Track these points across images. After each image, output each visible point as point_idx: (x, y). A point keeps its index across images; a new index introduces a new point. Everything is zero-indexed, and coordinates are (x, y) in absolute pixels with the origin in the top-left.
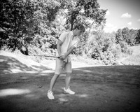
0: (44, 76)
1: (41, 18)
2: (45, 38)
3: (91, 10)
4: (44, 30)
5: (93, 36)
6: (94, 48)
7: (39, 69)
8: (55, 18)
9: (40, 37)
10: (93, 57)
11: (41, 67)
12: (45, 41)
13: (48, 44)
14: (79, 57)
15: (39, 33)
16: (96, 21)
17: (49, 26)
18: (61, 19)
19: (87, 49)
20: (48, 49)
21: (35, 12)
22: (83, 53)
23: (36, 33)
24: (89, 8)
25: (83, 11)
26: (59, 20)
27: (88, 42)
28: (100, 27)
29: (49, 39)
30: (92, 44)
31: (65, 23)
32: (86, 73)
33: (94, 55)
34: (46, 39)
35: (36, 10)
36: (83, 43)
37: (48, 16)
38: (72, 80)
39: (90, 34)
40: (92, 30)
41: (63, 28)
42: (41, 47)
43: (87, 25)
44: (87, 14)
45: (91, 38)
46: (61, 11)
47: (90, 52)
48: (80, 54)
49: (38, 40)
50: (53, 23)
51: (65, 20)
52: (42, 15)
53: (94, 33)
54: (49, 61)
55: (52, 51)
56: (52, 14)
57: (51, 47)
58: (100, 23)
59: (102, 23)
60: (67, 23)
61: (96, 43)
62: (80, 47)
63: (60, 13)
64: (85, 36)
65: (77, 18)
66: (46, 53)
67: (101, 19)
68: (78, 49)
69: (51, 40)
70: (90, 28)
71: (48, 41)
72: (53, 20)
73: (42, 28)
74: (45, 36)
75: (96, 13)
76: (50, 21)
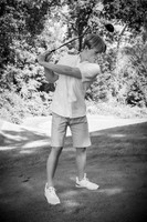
1: (13, 30)
2: (26, 71)
3: (117, 4)
4: (23, 55)
5: (126, 58)
6: (131, 82)
8: (42, 28)
9: (14, 69)
10: (130, 101)
11: (23, 133)
12: (26, 79)
13: (33, 84)
15: (13, 62)
16: (130, 26)
17: (33, 44)
18: (57, 28)
19: (117, 87)
20: (34, 94)
22: (109, 95)
23: (6, 62)
25: (100, 7)
26: (51, 30)
27: (116, 72)
28: (140, 37)
29: (34, 72)
30: (125, 76)
31: (64, 36)
33: (132, 97)
34: (29, 73)
36: (107, 74)
37: (28, 21)
38: (92, 158)
39: (119, 55)
40: (123, 44)
42: (19, 90)
43: (112, 36)
44: (111, 14)
45: (122, 62)
46: (54, 10)
47: (123, 92)
48: (103, 97)
50: (40, 37)
51: (65, 29)
52: (15, 23)
53: (128, 51)
54: (40, 117)
55: (42, 97)
56: (37, 20)
57: (41, 89)
58: (137, 29)
59: (142, 28)
60: (70, 36)
61: (133, 73)
62: (101, 83)
63: (53, 14)
64: (109, 59)
65: (90, 23)
66: (32, 102)
67: (139, 21)
68: (98, 88)
69: (38, 76)
70: (119, 41)
71: (32, 77)
72: (39, 33)
73: (18, 51)
74: (26, 66)
75: (128, 9)
76: (33, 34)
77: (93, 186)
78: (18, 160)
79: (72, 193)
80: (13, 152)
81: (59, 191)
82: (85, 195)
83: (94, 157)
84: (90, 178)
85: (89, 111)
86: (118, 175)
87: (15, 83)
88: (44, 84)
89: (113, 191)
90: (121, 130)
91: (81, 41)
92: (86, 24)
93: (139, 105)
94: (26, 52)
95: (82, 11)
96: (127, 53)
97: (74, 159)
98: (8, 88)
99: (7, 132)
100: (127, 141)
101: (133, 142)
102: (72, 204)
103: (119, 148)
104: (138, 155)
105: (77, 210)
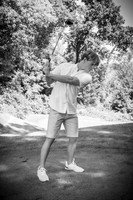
0: (28, 143)
1: (24, 44)
2: (32, 77)
3: (109, 28)
4: (30, 63)
5: (114, 72)
6: (116, 92)
7: (22, 130)
8: (47, 43)
9: (23, 75)
10: (115, 107)
12: (31, 83)
13: (37, 87)
14: (90, 107)
15: (22, 69)
16: (119, 46)
17: (39, 56)
19: (104, 95)
20: (37, 96)
21: (15, 34)
22: (98, 101)
23: (16, 69)
24: (105, 24)
27: (105, 83)
28: (126, 56)
29: (39, 78)
30: (112, 86)
31: (65, 51)
32: (102, 136)
33: (117, 105)
34: (34, 78)
35: (16, 30)
36: (96, 84)
37: (37, 39)
38: (80, 148)
39: (108, 70)
40: (111, 62)
41: (63, 59)
42: (25, 92)
43: (104, 54)
44: (103, 35)
45: (110, 76)
46: (58, 31)
47: (109, 99)
48: (92, 102)
49: (21, 80)
50: (46, 50)
51: (66, 45)
52: (26, 38)
53: (116, 67)
54: (40, 115)
55: (43, 99)
56: (44, 37)
57: (43, 92)
58: (124, 50)
59: (128, 49)
60: (69, 51)
61: (119, 85)
62: (91, 91)
63: (57, 33)
64: (99, 73)
65: (86, 42)
66: (34, 103)
67: (127, 43)
68: (89, 95)
69: (41, 81)
70: (108, 58)
71: (36, 82)
72: (45, 47)
73: (27, 60)
74: (33, 73)
75: (118, 32)
76: (40, 48)
80: (16, 138)
82: (71, 176)
83: (82, 147)
85: (81, 113)
87: (22, 85)
88: (45, 88)
90: (105, 128)
91: (78, 56)
92: (83, 42)
93: (122, 111)
94: (33, 62)
95: (80, 32)
96: (115, 68)
98: (16, 89)
99: (13, 125)
100: (110, 137)
101: (114, 137)
103: (103, 142)
104: (118, 148)
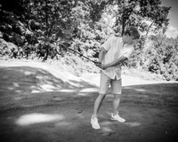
0: (84, 97)
1: (81, 17)
2: (87, 44)
3: (149, 7)
4: (86, 33)
5: (151, 42)
6: (153, 58)
7: (77, 85)
8: (100, 17)
9: (80, 42)
10: (151, 69)
11: (81, 83)
12: (87, 48)
13: (91, 52)
14: (133, 69)
15: (79, 37)
16: (156, 22)
17: (93, 28)
18: (109, 18)
19: (143, 60)
21: (74, 9)
22: (138, 64)
23: (75, 37)
24: (146, 4)
25: (138, 8)
26: (106, 19)
27: (144, 50)
28: (161, 30)
29: (92, 45)
30: (150, 53)
31: (113, 24)
32: (141, 93)
33: (152, 67)
34: (89, 45)
35: (75, 6)
36: (138, 51)
37: (91, 13)
38: (123, 102)
39: (147, 40)
40: (150, 34)
41: (112, 31)
42: (81, 55)
43: (143, 28)
44: (144, 13)
45: (148, 45)
46: (109, 7)
47: (147, 63)
48: (134, 65)
49: (78, 45)
50: (98, 23)
51: (114, 20)
52: (83, 13)
53: (153, 38)
54: (93, 74)
56: (97, 12)
57: (96, 56)
58: (160, 25)
59: (163, 24)
60: (117, 25)
61: (155, 52)
62: (134, 57)
63: (108, 10)
64: (140, 42)
65: (130, 18)
66: (88, 64)
67: (162, 20)
68: (132, 59)
69: (94, 47)
70: (148, 31)
71: (90, 48)
72: (98, 21)
73: (83, 30)
74: (88, 41)
75: (156, 11)
76: (94, 21)
77: (122, 120)
78: (76, 99)
79: (108, 123)
80: (74, 93)
81: (100, 121)
82: (116, 125)
83: (125, 102)
84: (121, 115)
85: (124, 73)
86: (138, 115)
87: (79, 50)
89: (134, 124)
90: (143, 87)
91: (123, 28)
92: (128, 18)
93: (156, 73)
94: (88, 32)
95: (126, 10)
97: (112, 102)
98: (74, 53)
100: (147, 94)
101: (150, 95)
102: (107, 130)
104: (152, 104)
105: (110, 134)
